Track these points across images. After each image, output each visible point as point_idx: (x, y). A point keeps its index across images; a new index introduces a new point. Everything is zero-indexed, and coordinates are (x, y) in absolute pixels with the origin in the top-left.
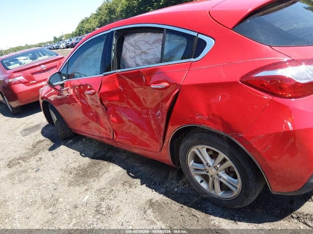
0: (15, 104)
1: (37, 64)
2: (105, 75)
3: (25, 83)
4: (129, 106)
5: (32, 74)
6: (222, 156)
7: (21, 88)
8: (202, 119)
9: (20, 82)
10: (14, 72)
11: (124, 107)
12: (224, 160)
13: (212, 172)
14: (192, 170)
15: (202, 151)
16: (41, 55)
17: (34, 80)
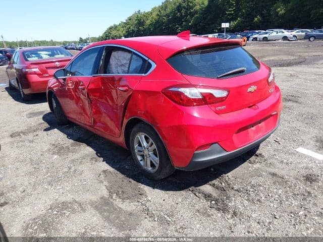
0: (27, 91)
1: (54, 60)
2: (94, 76)
3: (39, 75)
4: (105, 102)
5: (46, 68)
6: (151, 141)
7: (35, 78)
9: (35, 73)
10: (31, 64)
11: (103, 102)
12: (152, 144)
13: (146, 152)
14: (136, 151)
15: (141, 137)
16: (59, 53)
17: (47, 73)
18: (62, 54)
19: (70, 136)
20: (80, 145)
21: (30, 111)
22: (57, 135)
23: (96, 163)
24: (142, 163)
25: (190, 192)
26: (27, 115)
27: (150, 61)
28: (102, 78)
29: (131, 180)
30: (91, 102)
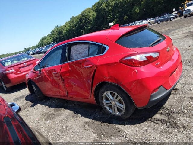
0: (8, 86)
1: (21, 63)
2: (63, 64)
3: (15, 73)
4: (74, 78)
5: (19, 68)
6: (116, 94)
7: (13, 76)
8: (106, 79)
9: (12, 73)
10: (9, 67)
11: (72, 79)
12: (117, 96)
13: (113, 103)
14: (105, 104)
15: (108, 94)
16: (23, 58)
17: (20, 71)
18: (24, 58)
19: (50, 106)
20: (60, 110)
21: (14, 97)
22: (40, 108)
23: (77, 119)
24: (110, 111)
25: (150, 122)
26: (13, 100)
27: (103, 45)
28: (69, 64)
29: (106, 124)
30: (63, 80)
